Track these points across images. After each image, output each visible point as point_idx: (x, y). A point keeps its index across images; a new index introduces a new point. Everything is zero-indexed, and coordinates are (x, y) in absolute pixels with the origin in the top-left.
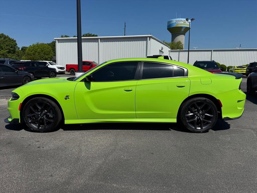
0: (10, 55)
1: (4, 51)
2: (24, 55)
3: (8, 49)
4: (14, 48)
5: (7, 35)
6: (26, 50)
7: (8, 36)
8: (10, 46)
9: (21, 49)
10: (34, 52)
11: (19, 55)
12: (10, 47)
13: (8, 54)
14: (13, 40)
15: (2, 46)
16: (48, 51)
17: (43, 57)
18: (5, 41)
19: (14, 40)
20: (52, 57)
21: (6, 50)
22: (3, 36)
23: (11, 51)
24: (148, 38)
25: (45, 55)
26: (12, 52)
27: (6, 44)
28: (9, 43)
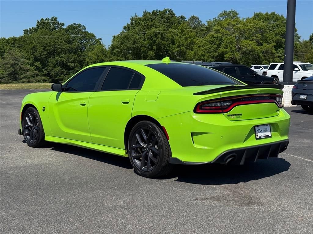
3: (278, 41)
13: (277, 49)
21: (273, 43)
22: (273, 17)
27: (275, 32)
28: (281, 30)
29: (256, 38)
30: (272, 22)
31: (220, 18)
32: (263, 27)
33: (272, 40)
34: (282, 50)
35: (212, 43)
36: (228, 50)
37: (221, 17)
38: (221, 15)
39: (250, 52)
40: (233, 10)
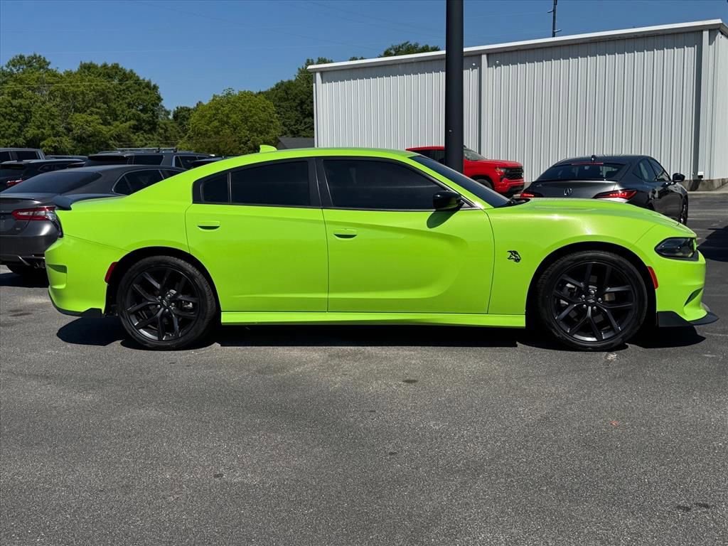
0: (141, 138)
1: (121, 123)
2: (181, 137)
3: (134, 117)
4: (153, 113)
5: (128, 70)
6: (188, 119)
7: (131, 71)
8: (141, 107)
9: (174, 117)
10: (216, 123)
11: (167, 138)
12: (141, 110)
13: (134, 133)
14: (148, 85)
15: (114, 106)
16: (264, 121)
17: (245, 143)
18: (124, 90)
19: (152, 84)
20: (276, 138)
21: (127, 120)
22: (116, 73)
23: (143, 124)
24: (706, 34)
25: (255, 134)
26: (147, 127)
27: (127, 101)
28: (136, 97)
29: (98, 110)
30: (116, 82)
31: (11, 69)
32: (109, 90)
33: (124, 116)
34: (142, 134)
35: (8, 117)
36: (47, 131)
37: (14, 66)
38: (13, 63)
39: (89, 137)
40: (38, 56)
